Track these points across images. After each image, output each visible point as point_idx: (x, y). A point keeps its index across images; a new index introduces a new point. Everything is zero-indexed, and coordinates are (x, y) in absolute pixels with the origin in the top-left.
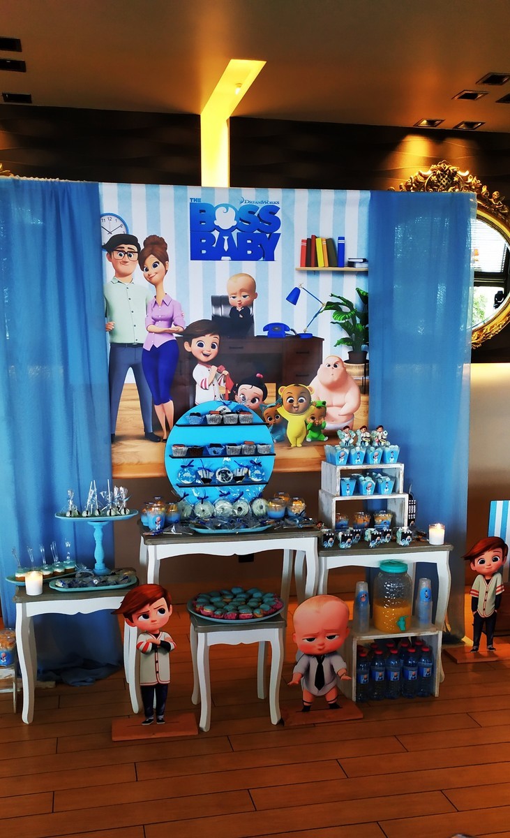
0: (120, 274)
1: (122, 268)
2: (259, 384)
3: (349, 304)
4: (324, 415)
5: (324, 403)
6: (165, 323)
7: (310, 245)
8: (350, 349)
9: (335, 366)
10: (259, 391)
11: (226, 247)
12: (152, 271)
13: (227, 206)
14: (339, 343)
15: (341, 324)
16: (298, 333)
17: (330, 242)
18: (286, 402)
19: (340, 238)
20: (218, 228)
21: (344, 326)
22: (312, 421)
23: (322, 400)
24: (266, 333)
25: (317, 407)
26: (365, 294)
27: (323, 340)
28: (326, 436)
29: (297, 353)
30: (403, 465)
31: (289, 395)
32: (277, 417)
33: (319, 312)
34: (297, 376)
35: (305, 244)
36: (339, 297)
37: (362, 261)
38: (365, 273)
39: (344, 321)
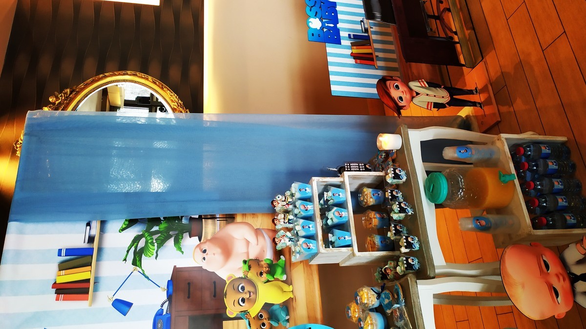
3: (137, 239)
4: (257, 261)
5: (245, 262)
7: (63, 290)
8: (186, 235)
9: (205, 251)
14: (180, 249)
15: (159, 247)
16: (165, 298)
17: (63, 266)
18: (245, 306)
19: (60, 255)
21: (161, 243)
22: (265, 275)
23: (242, 264)
25: (249, 269)
26: (127, 223)
27: (175, 266)
28: (280, 259)
29: (189, 297)
30: (313, 178)
31: (236, 303)
32: (261, 316)
33: (144, 274)
34: (215, 296)
35: (62, 296)
36: (128, 252)
37: (88, 227)
38: (103, 223)
39: (156, 244)
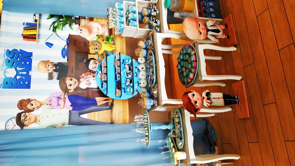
0: (35, 121)
1: (33, 120)
2: (88, 61)
3: (54, 23)
4: (102, 36)
5: (97, 36)
6: (60, 101)
7: (26, 37)
8: (74, 24)
9: (81, 30)
10: (92, 61)
11: (25, 73)
12: (34, 106)
13: (5, 72)
14: (71, 28)
15: (63, 26)
16: (66, 44)
17: (25, 29)
18: (97, 51)
19: (24, 24)
20: (15, 77)
21: (64, 25)
22: (105, 41)
23: (96, 36)
24: (66, 57)
25: (99, 38)
26: (50, 16)
27: (69, 34)
28: (111, 36)
29: (75, 45)
30: (124, 1)
31: (93, 49)
32: (103, 54)
33: (57, 35)
34: (85, 46)
35: (25, 39)
36: (51, 27)
37: (35, 16)
38: (40, 15)
39: (62, 25)
